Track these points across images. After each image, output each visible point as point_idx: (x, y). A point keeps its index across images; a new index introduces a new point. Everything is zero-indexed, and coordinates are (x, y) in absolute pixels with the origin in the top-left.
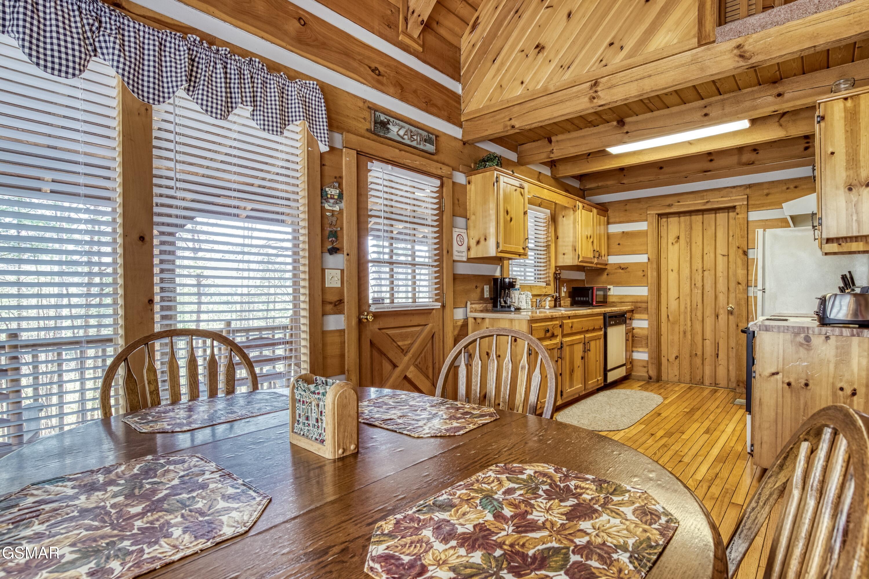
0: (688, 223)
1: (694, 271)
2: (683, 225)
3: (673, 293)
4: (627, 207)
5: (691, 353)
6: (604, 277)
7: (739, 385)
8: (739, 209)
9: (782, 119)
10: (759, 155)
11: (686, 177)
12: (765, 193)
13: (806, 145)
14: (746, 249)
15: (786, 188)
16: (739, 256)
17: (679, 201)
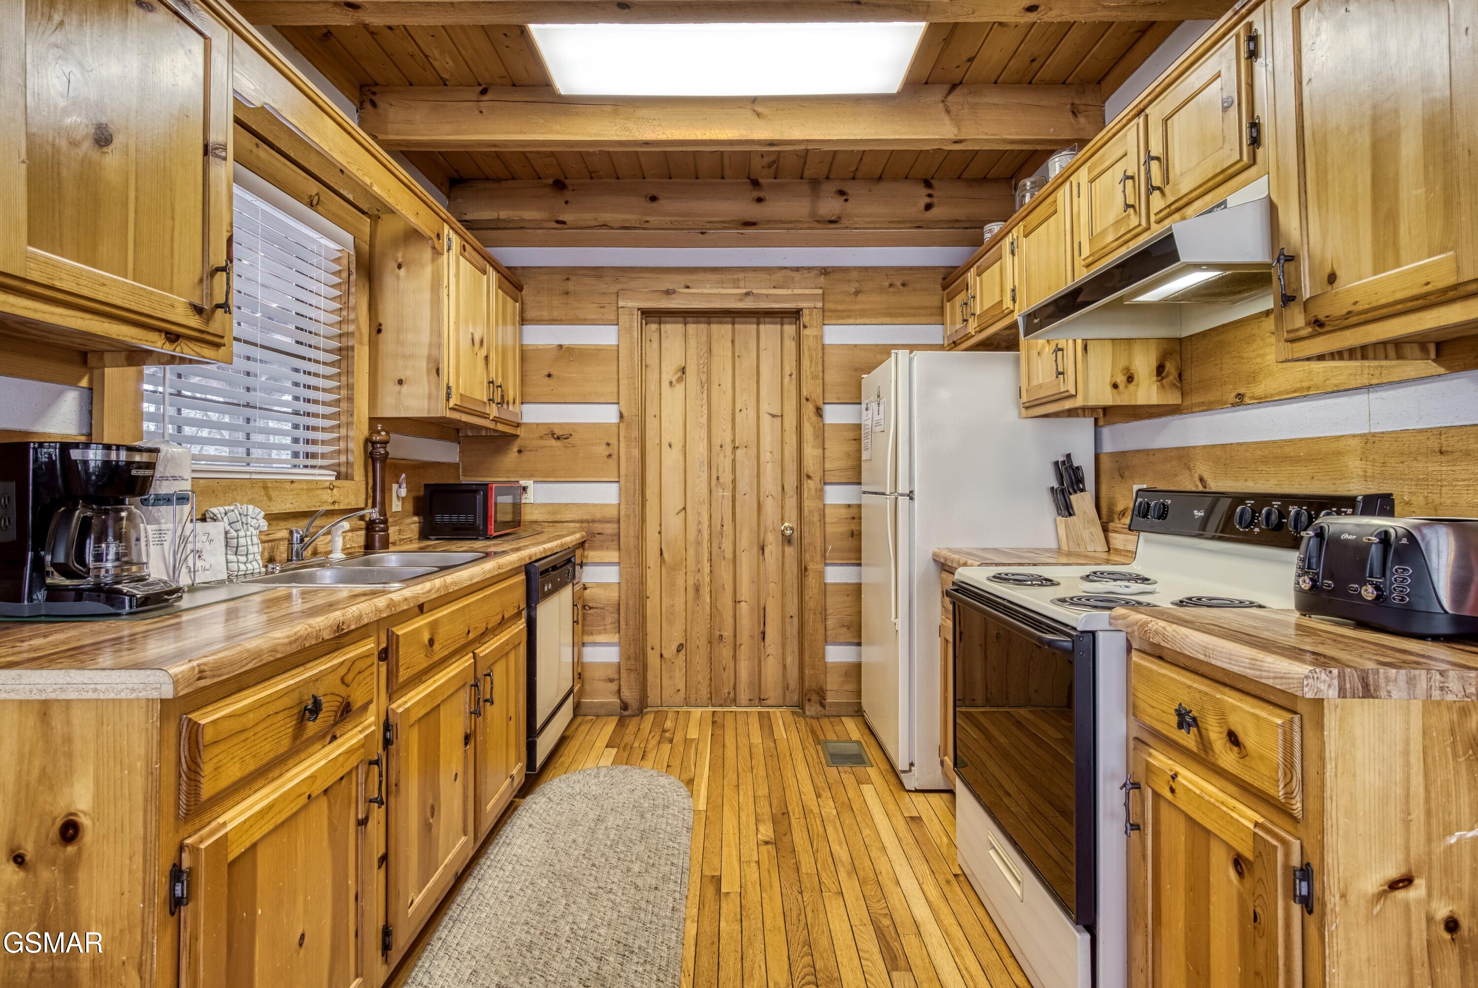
0: (704, 338)
1: (716, 448)
2: (692, 343)
3: (673, 499)
4: (571, 286)
5: (711, 634)
6: (511, 457)
7: (809, 700)
8: (808, 317)
9: (951, 98)
10: (848, 204)
11: (702, 233)
12: (853, 290)
13: (928, 200)
14: (820, 403)
15: (887, 284)
16: (809, 419)
17: (688, 284)
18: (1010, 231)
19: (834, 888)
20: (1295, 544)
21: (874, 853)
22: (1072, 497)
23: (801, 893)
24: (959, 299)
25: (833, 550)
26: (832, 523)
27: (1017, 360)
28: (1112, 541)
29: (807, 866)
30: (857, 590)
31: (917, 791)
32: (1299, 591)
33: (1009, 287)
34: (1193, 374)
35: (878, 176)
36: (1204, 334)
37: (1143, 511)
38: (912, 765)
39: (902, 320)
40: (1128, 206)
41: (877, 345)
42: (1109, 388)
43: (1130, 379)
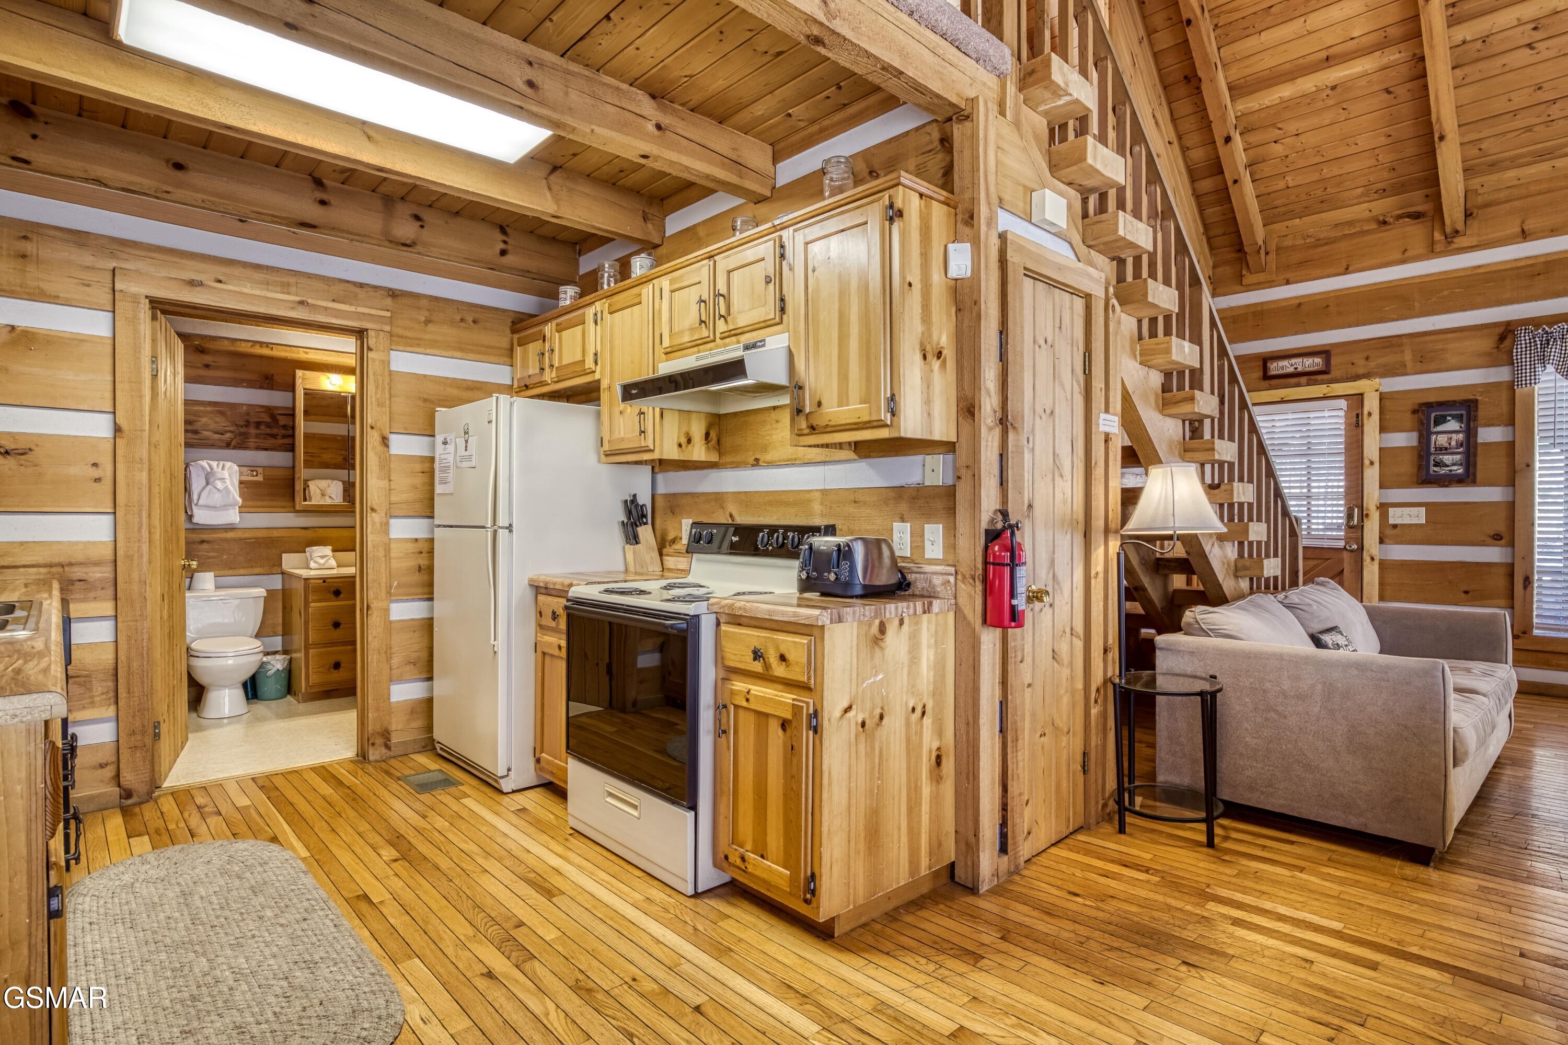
4: (30, 248)
7: (373, 744)
8: (374, 340)
9: (552, 177)
10: (425, 232)
11: (241, 221)
12: (423, 319)
13: (502, 246)
14: (386, 432)
15: (459, 318)
16: (374, 448)
17: (221, 278)
18: (594, 302)
19: (479, 869)
20: (794, 555)
21: (499, 840)
22: (639, 529)
23: (451, 881)
24: (533, 348)
25: (399, 586)
26: (398, 558)
27: (598, 415)
28: (665, 563)
29: (444, 863)
30: (428, 625)
31: (514, 792)
32: (800, 580)
33: (592, 351)
34: (727, 441)
35: (455, 211)
36: (735, 414)
37: (696, 539)
38: (509, 770)
39: (472, 356)
40: (702, 322)
41: (447, 378)
42: (676, 447)
43: (689, 441)
